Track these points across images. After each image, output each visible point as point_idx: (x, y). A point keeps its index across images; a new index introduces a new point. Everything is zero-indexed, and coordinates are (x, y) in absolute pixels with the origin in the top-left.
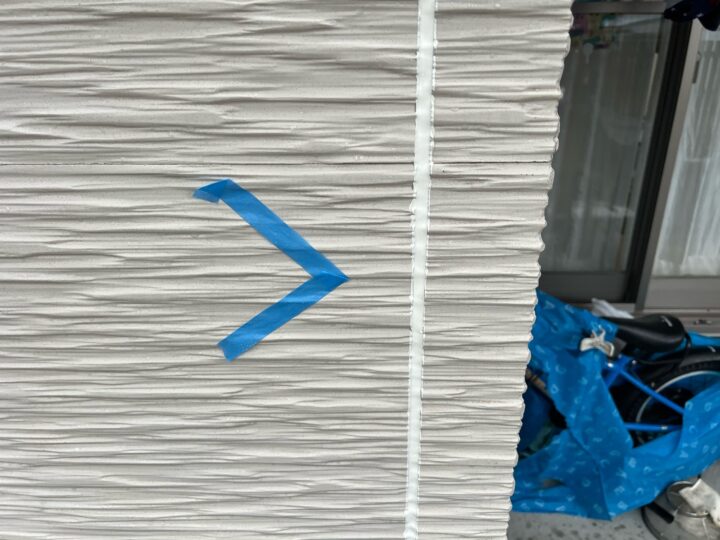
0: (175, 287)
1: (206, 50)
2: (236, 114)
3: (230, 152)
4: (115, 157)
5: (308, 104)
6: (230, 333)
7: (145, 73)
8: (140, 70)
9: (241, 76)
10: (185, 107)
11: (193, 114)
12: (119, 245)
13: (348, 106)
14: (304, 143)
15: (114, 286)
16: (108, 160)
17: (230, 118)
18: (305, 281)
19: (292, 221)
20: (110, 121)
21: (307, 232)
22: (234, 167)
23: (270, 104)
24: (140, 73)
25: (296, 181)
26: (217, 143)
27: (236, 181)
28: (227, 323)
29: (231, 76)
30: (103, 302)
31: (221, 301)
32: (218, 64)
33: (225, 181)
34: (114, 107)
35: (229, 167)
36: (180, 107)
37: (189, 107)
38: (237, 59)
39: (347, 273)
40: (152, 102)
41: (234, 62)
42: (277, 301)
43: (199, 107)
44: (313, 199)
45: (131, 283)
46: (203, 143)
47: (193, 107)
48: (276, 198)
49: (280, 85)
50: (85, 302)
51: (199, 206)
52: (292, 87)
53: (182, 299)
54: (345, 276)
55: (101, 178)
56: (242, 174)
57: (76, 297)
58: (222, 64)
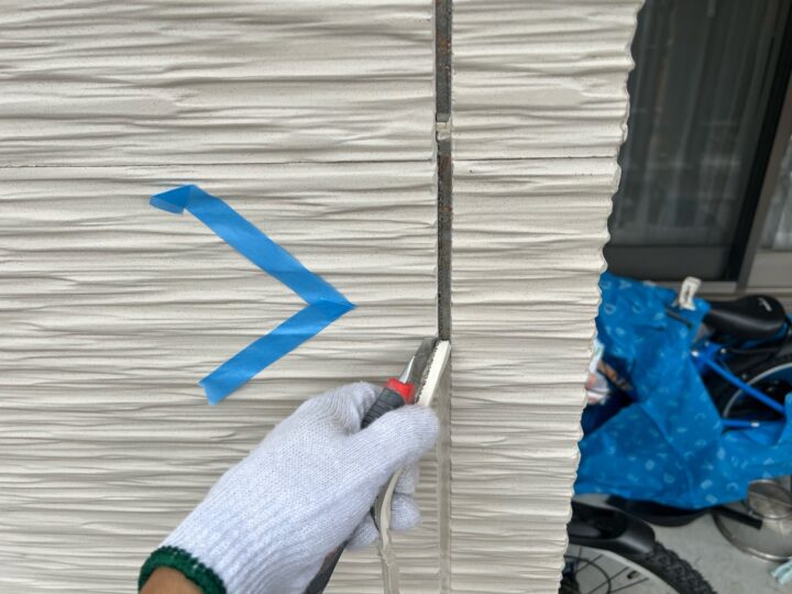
0: (141, 316)
1: (146, 14)
2: (195, 99)
3: (191, 150)
4: (47, 157)
5: (287, 84)
6: (213, 369)
7: (71, 48)
8: (64, 44)
9: (195, 48)
10: (126, 92)
11: (139, 101)
12: (68, 266)
13: (341, 86)
14: (286, 135)
15: (68, 315)
16: (40, 162)
17: (186, 105)
18: (300, 309)
19: (277, 236)
20: (34, 111)
21: (298, 249)
22: (198, 169)
23: (236, 85)
24: (65, 48)
25: (278, 185)
26: (173, 137)
27: (202, 186)
28: (209, 358)
29: (182, 49)
30: (57, 333)
31: (198, 332)
32: (164, 33)
33: (188, 188)
34: (37, 94)
35: (192, 168)
36: (121, 92)
37: (132, 92)
38: (188, 25)
39: (351, 299)
40: (84, 85)
41: (185, 29)
42: (266, 333)
43: (145, 92)
44: (303, 208)
45: (88, 311)
46: (155, 138)
47: (138, 92)
48: (255, 206)
49: (248, 59)
50: (35, 333)
51: (158, 218)
52: (264, 61)
53: (151, 331)
54: (350, 304)
55: (35, 184)
56: (210, 178)
57: (25, 327)
58: (170, 33)
